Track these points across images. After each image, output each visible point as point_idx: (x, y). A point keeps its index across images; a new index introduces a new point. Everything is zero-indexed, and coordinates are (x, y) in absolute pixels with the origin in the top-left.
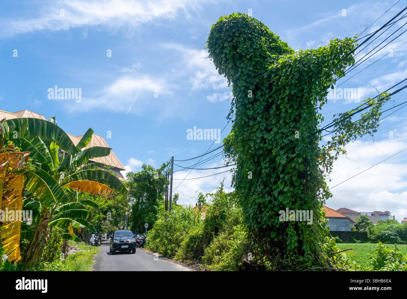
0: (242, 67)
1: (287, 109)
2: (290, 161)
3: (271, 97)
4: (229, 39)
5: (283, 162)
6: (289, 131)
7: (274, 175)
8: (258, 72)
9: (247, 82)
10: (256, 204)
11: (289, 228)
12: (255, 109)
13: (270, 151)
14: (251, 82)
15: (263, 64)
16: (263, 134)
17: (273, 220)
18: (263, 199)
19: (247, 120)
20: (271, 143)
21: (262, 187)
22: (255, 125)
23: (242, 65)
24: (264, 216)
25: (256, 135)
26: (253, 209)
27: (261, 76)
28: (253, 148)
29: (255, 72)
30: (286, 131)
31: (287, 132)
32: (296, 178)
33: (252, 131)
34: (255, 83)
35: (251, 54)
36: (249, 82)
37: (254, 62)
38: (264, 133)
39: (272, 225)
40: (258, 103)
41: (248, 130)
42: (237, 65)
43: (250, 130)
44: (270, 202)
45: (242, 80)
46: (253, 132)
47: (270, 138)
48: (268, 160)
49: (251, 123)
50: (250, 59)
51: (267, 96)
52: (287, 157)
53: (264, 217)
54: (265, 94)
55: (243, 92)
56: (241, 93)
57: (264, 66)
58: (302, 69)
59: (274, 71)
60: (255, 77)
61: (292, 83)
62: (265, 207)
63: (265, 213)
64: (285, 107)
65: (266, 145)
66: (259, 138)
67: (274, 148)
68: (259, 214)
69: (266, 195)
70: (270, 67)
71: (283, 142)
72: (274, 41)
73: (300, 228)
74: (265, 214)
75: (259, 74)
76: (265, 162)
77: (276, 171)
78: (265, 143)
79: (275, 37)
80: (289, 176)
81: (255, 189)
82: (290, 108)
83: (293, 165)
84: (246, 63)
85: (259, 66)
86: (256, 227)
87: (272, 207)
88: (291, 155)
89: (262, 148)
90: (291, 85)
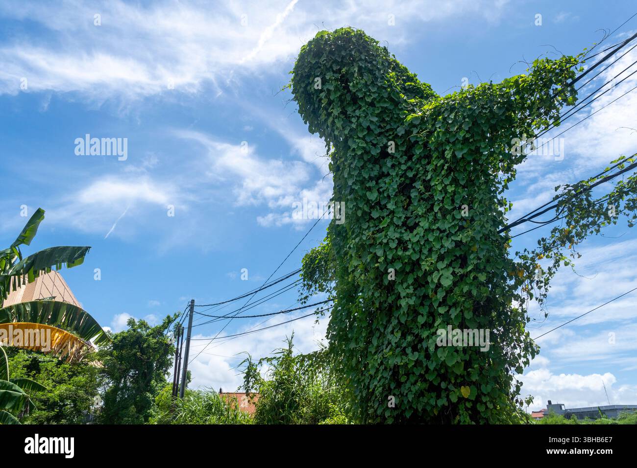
0: (358, 115)
1: (446, 186)
2: (459, 280)
3: (410, 168)
4: (335, 68)
5: (447, 282)
6: (453, 225)
7: (424, 311)
8: (385, 127)
9: (367, 143)
10: (386, 369)
11: (460, 415)
12: (381, 190)
13: (416, 264)
14: (375, 142)
15: (394, 114)
16: (401, 233)
17: (425, 400)
18: (404, 357)
19: (366, 209)
20: (417, 249)
21: (399, 335)
22: (383, 218)
23: (357, 113)
24: (406, 392)
25: (386, 236)
26: (380, 380)
27: (391, 133)
28: (383, 258)
29: (380, 127)
30: (447, 226)
31: (449, 228)
32: (471, 314)
33: (377, 229)
34: (382, 145)
35: (374, 96)
36: (371, 142)
37: (378, 110)
38: (403, 231)
39: (424, 410)
40: (387, 180)
41: (369, 227)
42: (348, 113)
43: (373, 227)
44: (418, 363)
45: (359, 138)
46: (380, 231)
47: (415, 240)
48: (410, 281)
49: (375, 215)
50: (372, 104)
51: (404, 167)
52: (453, 273)
53: (407, 394)
54: (400, 164)
55: (359, 159)
56: (356, 161)
57: (395, 116)
58: (477, 112)
59: (417, 122)
60: (380, 134)
61: (457, 139)
62: (407, 374)
63: (408, 385)
64: (442, 182)
65: (408, 253)
66: (393, 240)
67: (423, 257)
68: (395, 388)
69: (409, 351)
70: (409, 118)
71: (442, 246)
72: (410, 79)
73: (482, 415)
74: (410, 388)
75: (387, 131)
76: (405, 285)
77: (427, 303)
78: (406, 249)
79: (411, 73)
80: (459, 310)
81: (381, 341)
82: (451, 184)
83: (466, 289)
84: (364, 110)
85: (388, 116)
86: (389, 415)
87: (423, 372)
88: (460, 270)
89: (400, 258)
90: (454, 143)
